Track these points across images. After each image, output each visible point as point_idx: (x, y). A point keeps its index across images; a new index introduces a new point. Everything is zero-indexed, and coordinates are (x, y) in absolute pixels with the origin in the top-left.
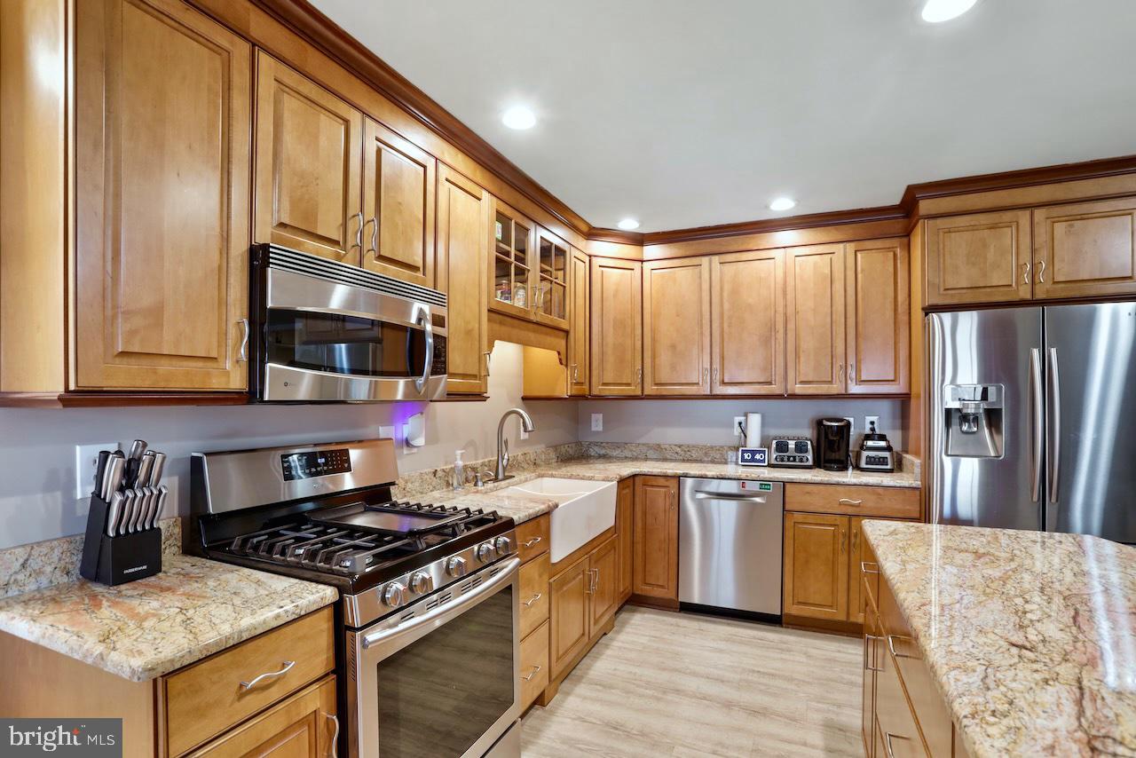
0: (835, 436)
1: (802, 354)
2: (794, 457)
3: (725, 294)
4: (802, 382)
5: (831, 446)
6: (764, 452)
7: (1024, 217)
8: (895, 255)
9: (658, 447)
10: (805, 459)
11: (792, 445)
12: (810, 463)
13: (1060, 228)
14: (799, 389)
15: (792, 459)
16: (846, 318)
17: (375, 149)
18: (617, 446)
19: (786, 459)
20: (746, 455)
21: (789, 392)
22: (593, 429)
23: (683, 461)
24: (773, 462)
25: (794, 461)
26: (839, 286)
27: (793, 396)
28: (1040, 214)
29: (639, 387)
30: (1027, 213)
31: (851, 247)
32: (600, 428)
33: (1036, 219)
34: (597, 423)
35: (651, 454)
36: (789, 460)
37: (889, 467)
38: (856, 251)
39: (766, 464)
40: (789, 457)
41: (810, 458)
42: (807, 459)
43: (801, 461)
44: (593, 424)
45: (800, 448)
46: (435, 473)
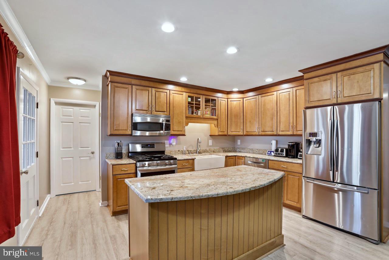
0: (291, 147)
1: (281, 123)
2: (280, 153)
3: (262, 106)
4: (282, 131)
5: (290, 150)
7: (334, 76)
9: (252, 150)
10: (283, 154)
11: (280, 149)
12: (284, 155)
13: (346, 78)
14: (281, 133)
16: (293, 111)
17: (154, 93)
18: (243, 149)
20: (269, 152)
21: (278, 134)
22: (238, 144)
23: (258, 154)
24: (275, 155)
25: (280, 155)
26: (291, 101)
27: (279, 135)
28: (339, 74)
29: (242, 133)
30: (335, 74)
32: (240, 144)
33: (338, 76)
34: (239, 142)
35: (251, 151)
38: (296, 90)
40: (278, 153)
43: (282, 155)
44: (238, 143)
45: (282, 151)
46: (179, 151)
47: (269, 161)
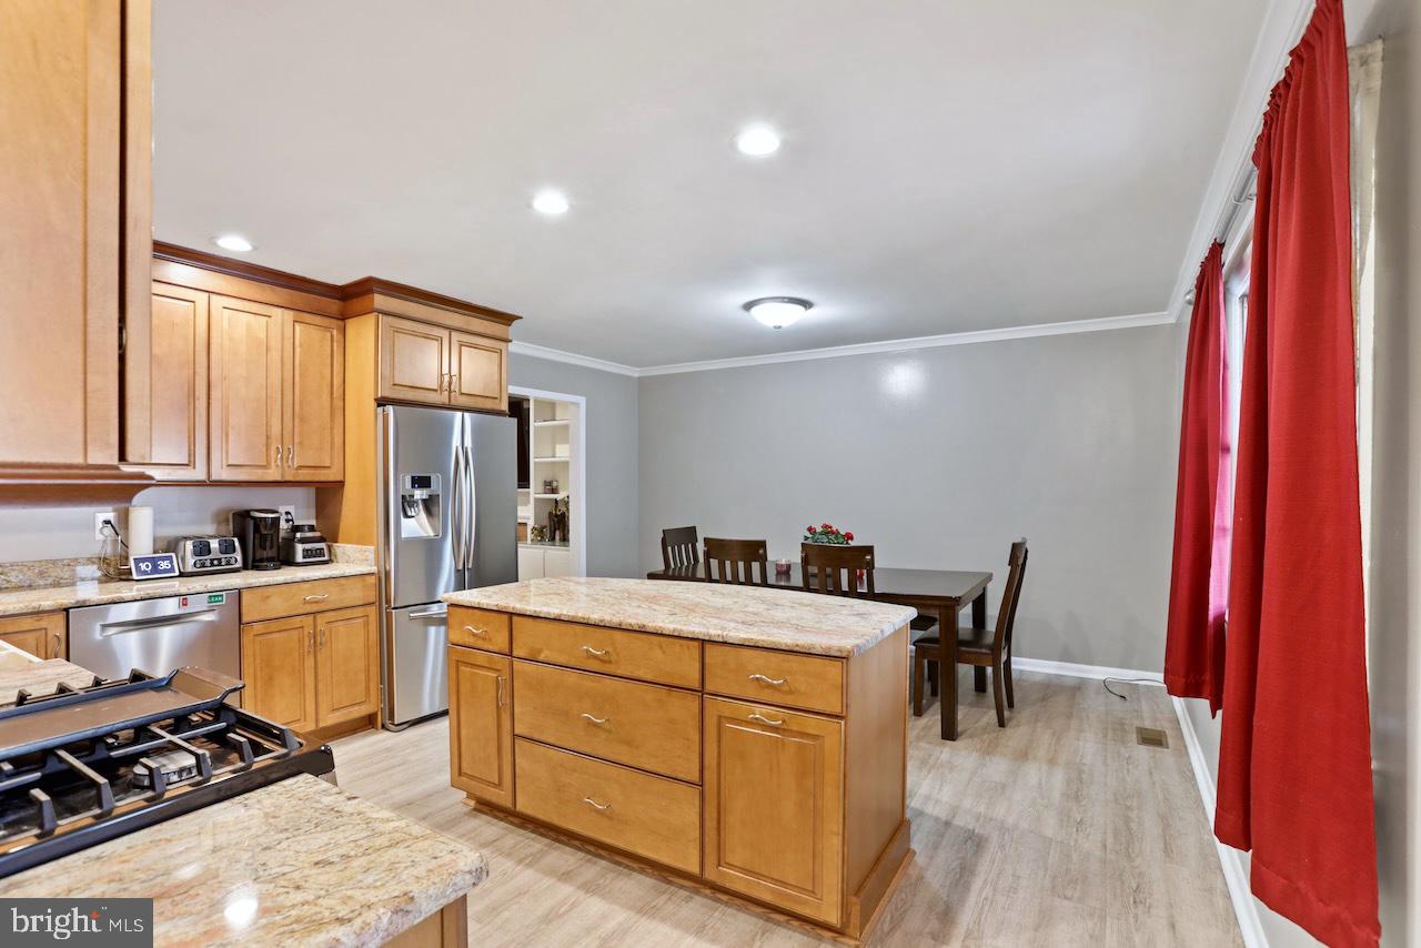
1: (230, 431)
2: (219, 560)
5: (262, 541)
6: (170, 558)
7: (445, 336)
8: (332, 336)
10: (233, 561)
11: (214, 544)
12: (239, 564)
13: (464, 351)
14: (225, 475)
15: (216, 562)
16: (282, 395)
19: (208, 563)
20: (143, 566)
21: (213, 478)
24: (190, 568)
25: (220, 564)
26: (275, 357)
27: (219, 485)
28: (454, 336)
30: (447, 332)
31: (289, 315)
33: (452, 340)
36: (212, 565)
37: (326, 558)
38: (294, 322)
39: (177, 573)
40: (212, 560)
41: (239, 558)
42: (236, 560)
43: (228, 563)
45: (226, 547)
47: (244, 593)
